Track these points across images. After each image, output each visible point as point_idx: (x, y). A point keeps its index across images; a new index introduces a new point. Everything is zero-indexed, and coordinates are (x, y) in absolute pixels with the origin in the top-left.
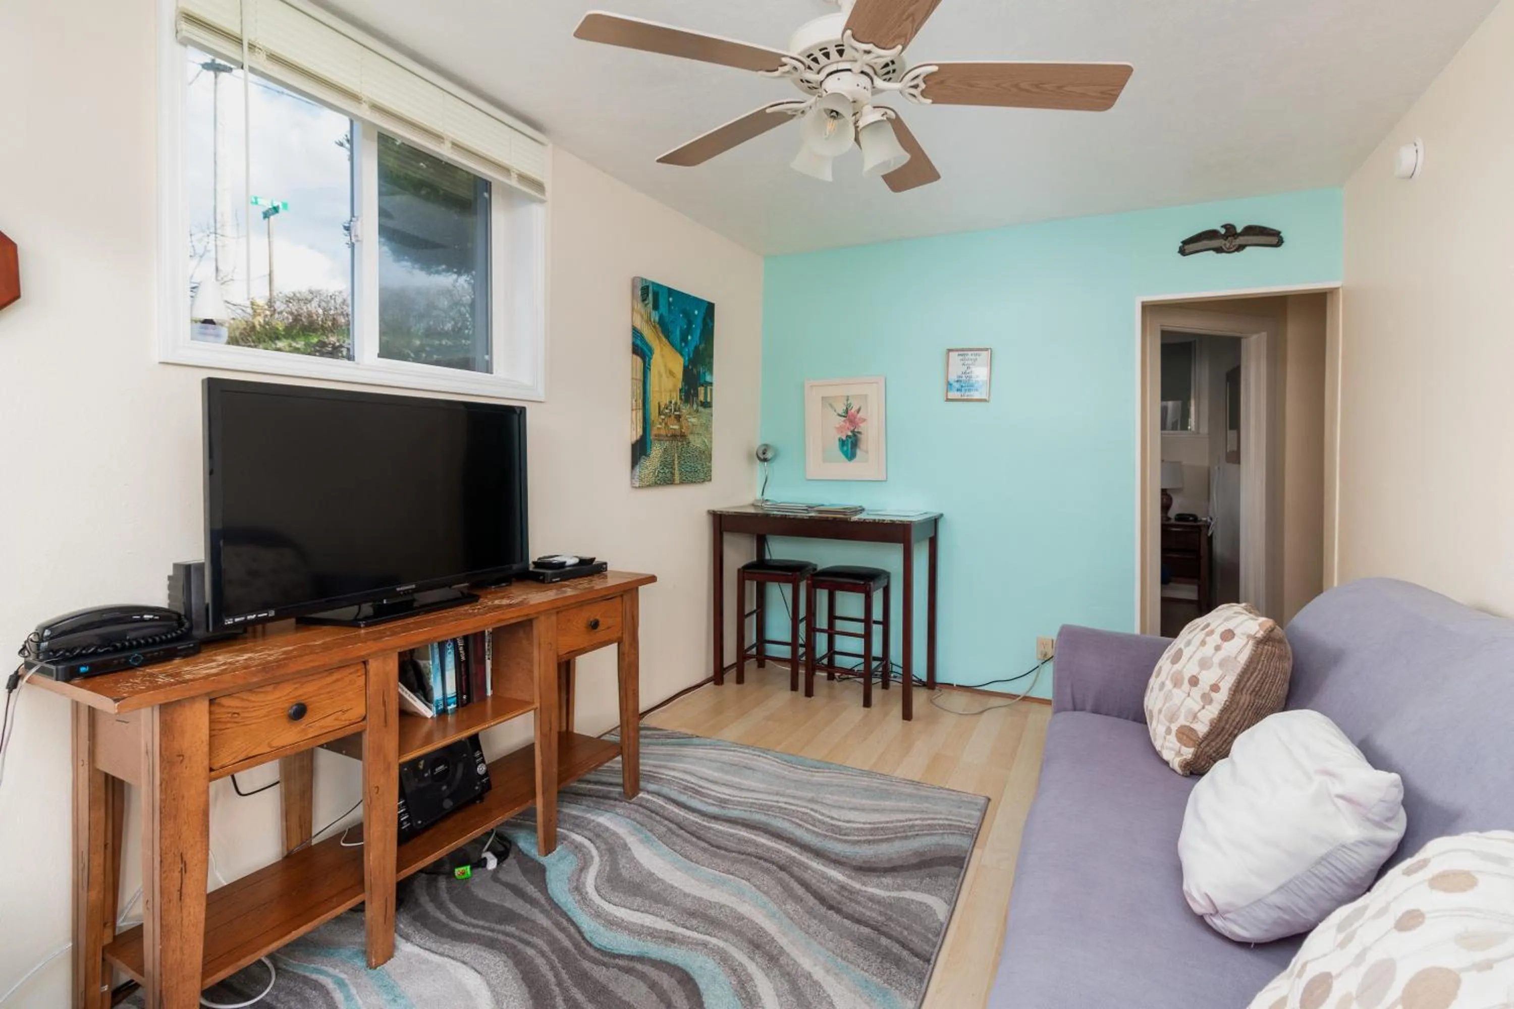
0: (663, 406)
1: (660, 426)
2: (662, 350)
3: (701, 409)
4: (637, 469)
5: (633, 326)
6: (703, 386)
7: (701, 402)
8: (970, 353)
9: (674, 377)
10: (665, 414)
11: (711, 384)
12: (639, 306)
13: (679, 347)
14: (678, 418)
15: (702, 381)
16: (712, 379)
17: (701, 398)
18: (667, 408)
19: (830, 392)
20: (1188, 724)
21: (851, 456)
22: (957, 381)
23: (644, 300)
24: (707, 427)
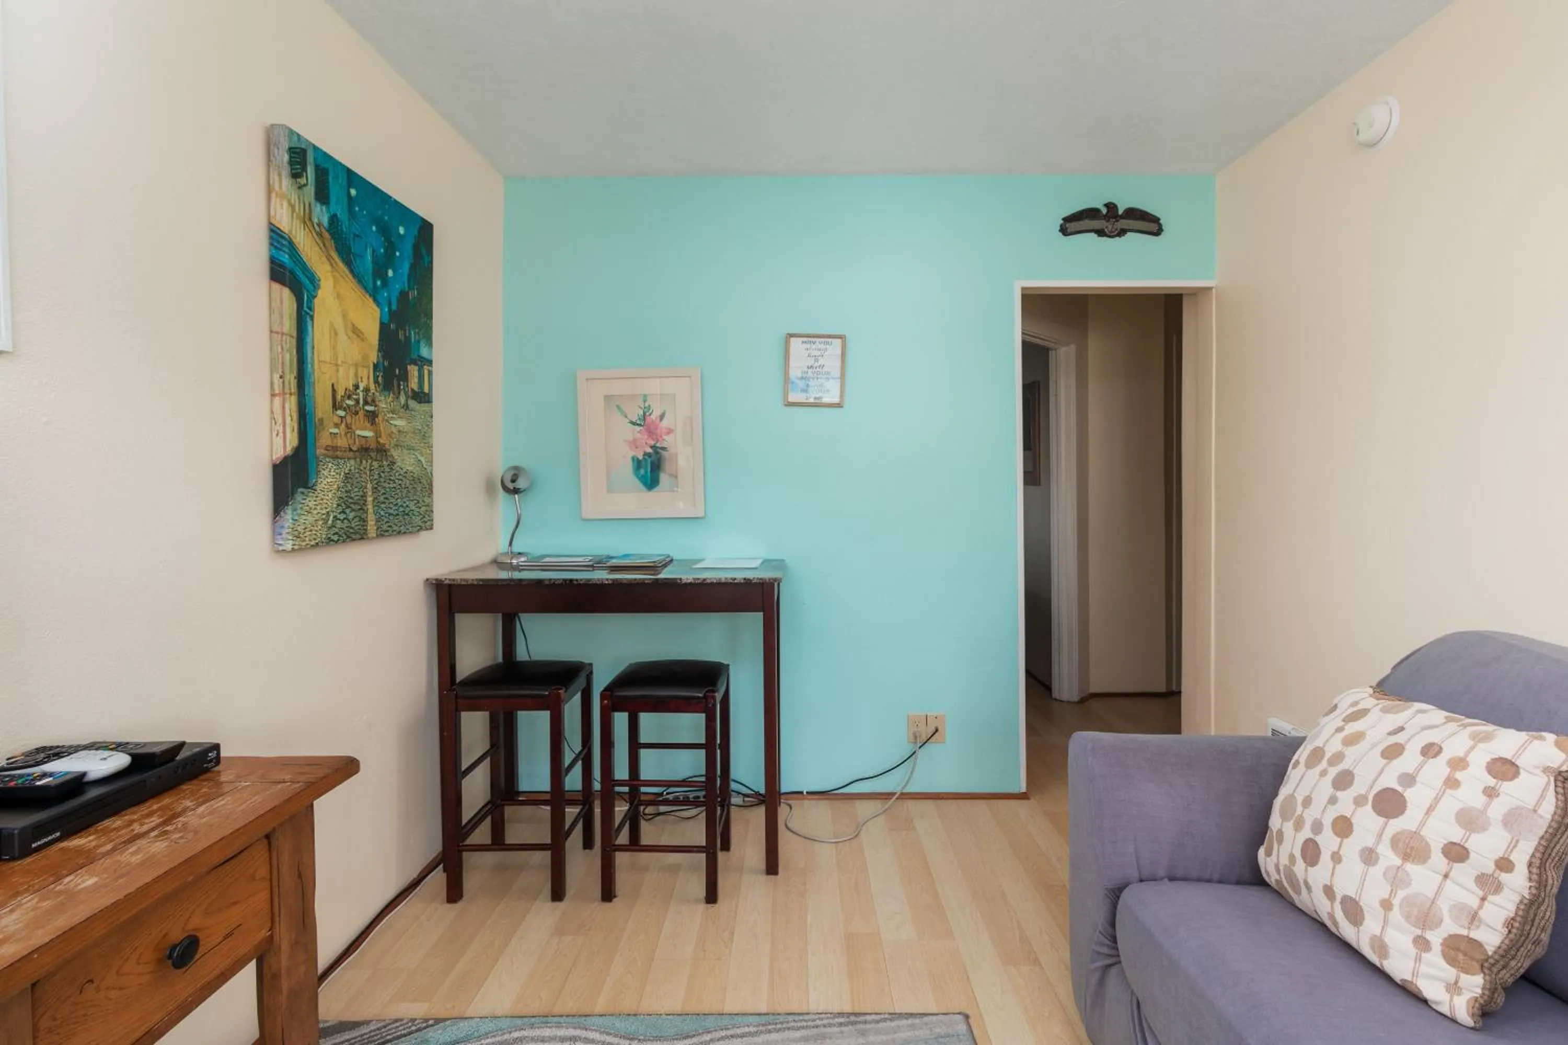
0: (340, 393)
1: (335, 431)
2: (336, 281)
3: (412, 404)
4: (288, 515)
5: (270, 224)
6: (415, 364)
7: (413, 390)
8: (818, 340)
9: (362, 340)
10: (347, 409)
11: (430, 362)
12: (285, 184)
13: (370, 285)
14: (372, 417)
15: (414, 356)
16: (431, 352)
17: (414, 384)
18: (349, 398)
19: (618, 388)
20: (1464, 932)
21: (652, 483)
22: (802, 378)
23: (295, 176)
24: (425, 435)
